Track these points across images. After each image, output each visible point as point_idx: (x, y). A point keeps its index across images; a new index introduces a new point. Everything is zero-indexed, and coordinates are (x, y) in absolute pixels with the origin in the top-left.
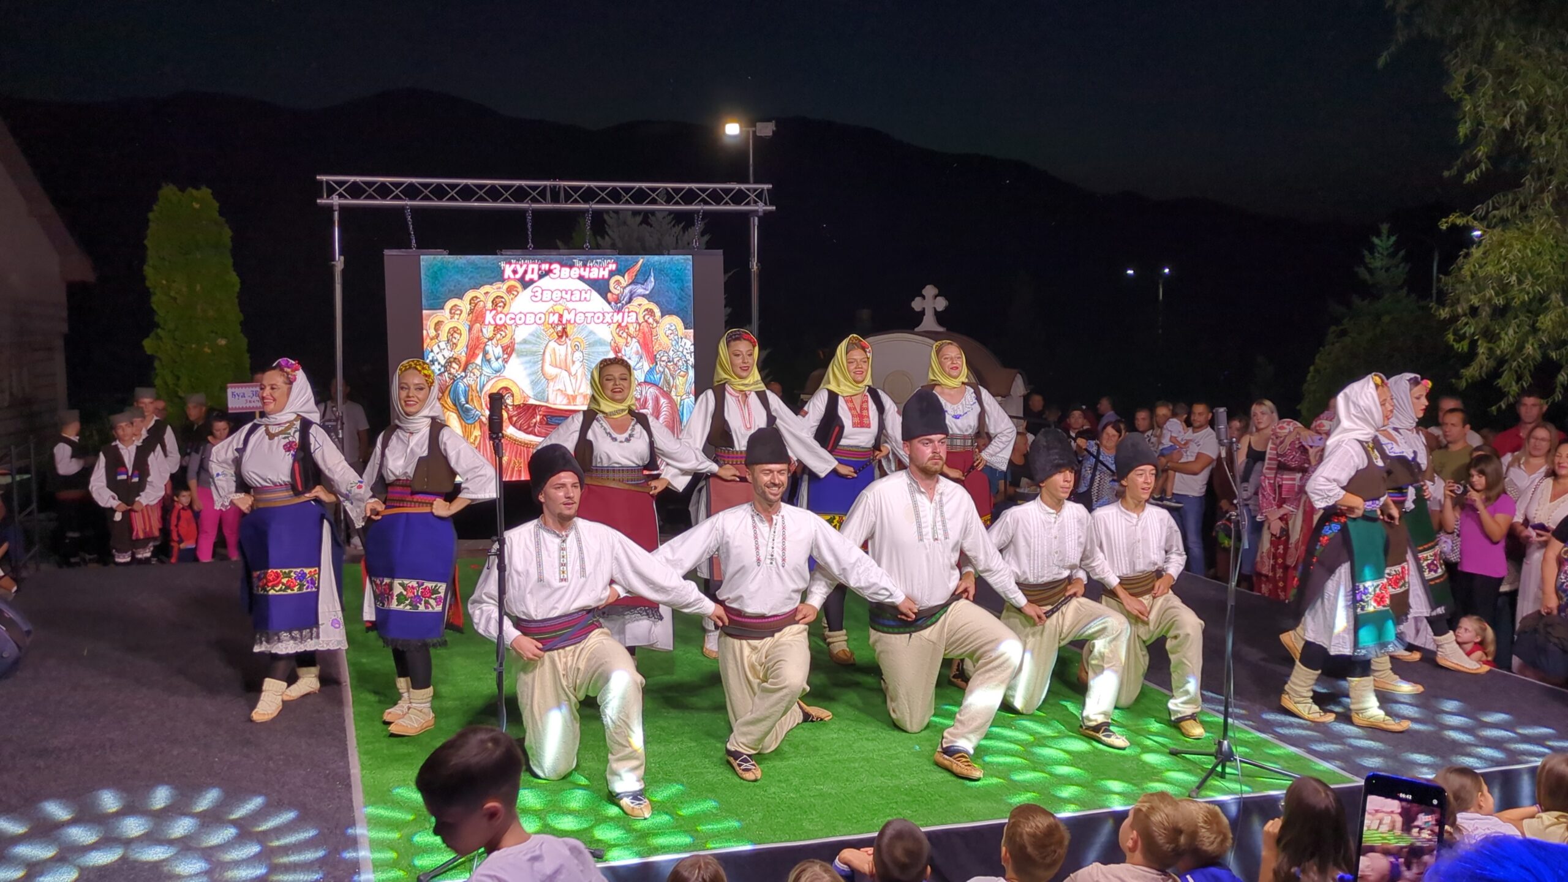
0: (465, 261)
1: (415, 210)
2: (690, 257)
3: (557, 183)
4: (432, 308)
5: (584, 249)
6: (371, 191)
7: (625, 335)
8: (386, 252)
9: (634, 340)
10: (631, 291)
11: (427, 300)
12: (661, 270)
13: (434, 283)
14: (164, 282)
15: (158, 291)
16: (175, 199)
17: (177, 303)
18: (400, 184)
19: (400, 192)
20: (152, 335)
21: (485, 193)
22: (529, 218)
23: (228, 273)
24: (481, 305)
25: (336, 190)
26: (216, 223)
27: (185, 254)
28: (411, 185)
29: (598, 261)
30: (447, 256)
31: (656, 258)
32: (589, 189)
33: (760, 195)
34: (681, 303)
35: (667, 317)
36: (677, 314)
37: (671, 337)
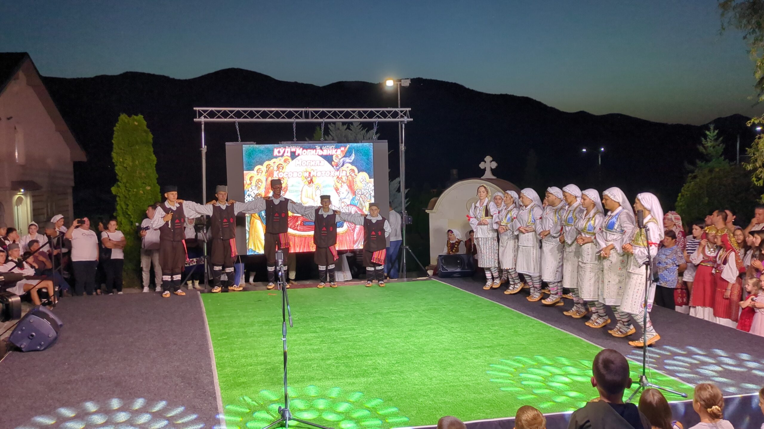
0: (264, 147)
1: (240, 123)
2: (372, 144)
3: (308, 109)
4: (248, 169)
6: (219, 114)
7: (340, 182)
8: (227, 143)
9: (345, 184)
10: (343, 161)
11: (246, 166)
12: (358, 150)
13: (249, 158)
14: (121, 160)
15: (118, 164)
16: (126, 121)
17: (127, 170)
18: (233, 111)
19: (233, 115)
20: (115, 185)
21: (273, 114)
22: (294, 126)
23: (151, 155)
24: (272, 168)
25: (203, 114)
26: (145, 132)
27: (131, 147)
28: (238, 111)
29: (328, 146)
30: (255, 145)
31: (355, 144)
32: (323, 112)
33: (405, 114)
34: (368, 166)
35: (361, 173)
36: (366, 172)
37: (363, 182)
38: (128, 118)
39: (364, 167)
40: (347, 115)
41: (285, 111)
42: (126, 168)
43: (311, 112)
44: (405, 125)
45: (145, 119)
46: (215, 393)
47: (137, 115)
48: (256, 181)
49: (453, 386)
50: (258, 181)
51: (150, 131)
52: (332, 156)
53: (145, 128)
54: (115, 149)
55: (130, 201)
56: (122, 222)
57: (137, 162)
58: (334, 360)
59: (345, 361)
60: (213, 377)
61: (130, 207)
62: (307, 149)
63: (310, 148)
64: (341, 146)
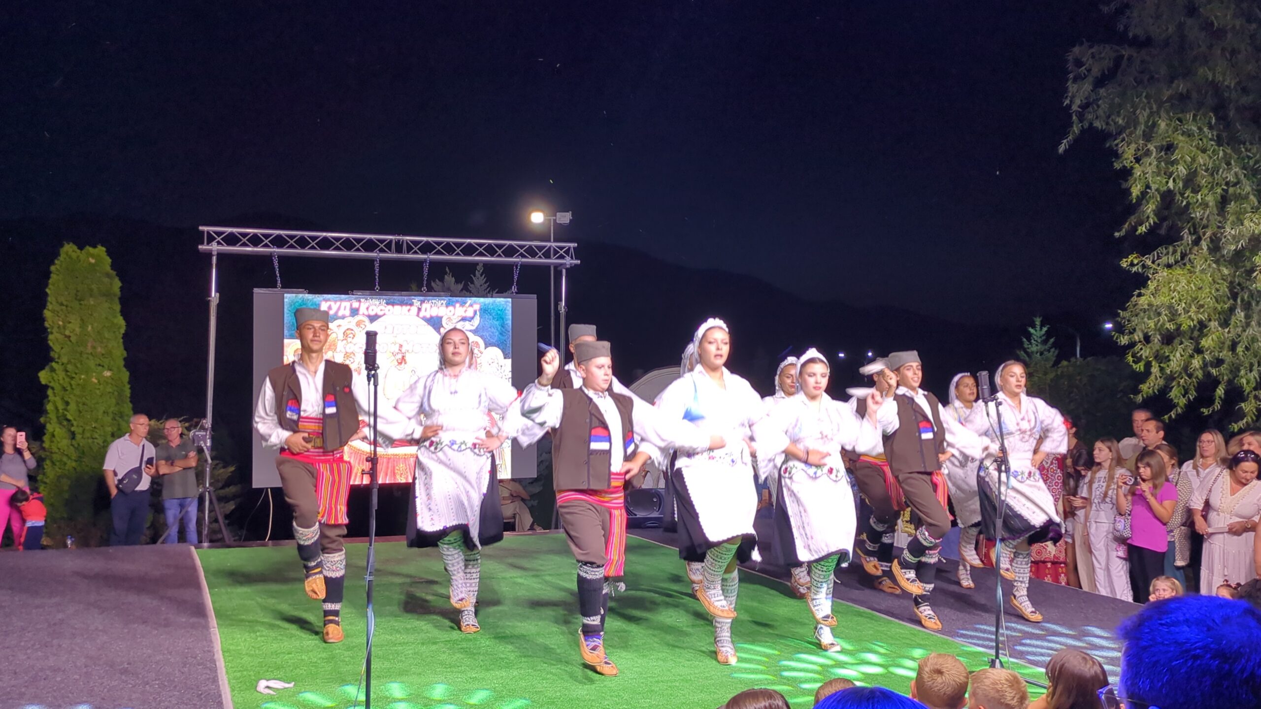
0: (322, 299)
2: (510, 300)
3: (401, 238)
5: (421, 291)
6: (245, 240)
8: (256, 290)
11: (288, 331)
12: (486, 310)
15: (55, 331)
17: (70, 341)
18: (270, 235)
20: (47, 368)
21: (341, 244)
23: (115, 317)
25: (215, 239)
28: (279, 236)
29: (433, 301)
30: (307, 295)
31: (482, 300)
32: (428, 243)
33: (567, 252)
34: (502, 337)
35: (490, 349)
36: (498, 346)
37: (492, 365)
38: (79, 251)
39: (496, 338)
40: (469, 250)
41: (362, 240)
42: (69, 337)
43: (407, 243)
44: (567, 269)
45: (109, 253)
46: (220, 696)
47: (95, 247)
49: (662, 681)
51: (117, 275)
52: (441, 318)
53: (108, 268)
54: (51, 303)
55: (72, 396)
56: (55, 433)
57: (90, 328)
58: (446, 644)
60: (216, 671)
61: (72, 407)
62: (398, 304)
63: (402, 304)
64: (457, 302)
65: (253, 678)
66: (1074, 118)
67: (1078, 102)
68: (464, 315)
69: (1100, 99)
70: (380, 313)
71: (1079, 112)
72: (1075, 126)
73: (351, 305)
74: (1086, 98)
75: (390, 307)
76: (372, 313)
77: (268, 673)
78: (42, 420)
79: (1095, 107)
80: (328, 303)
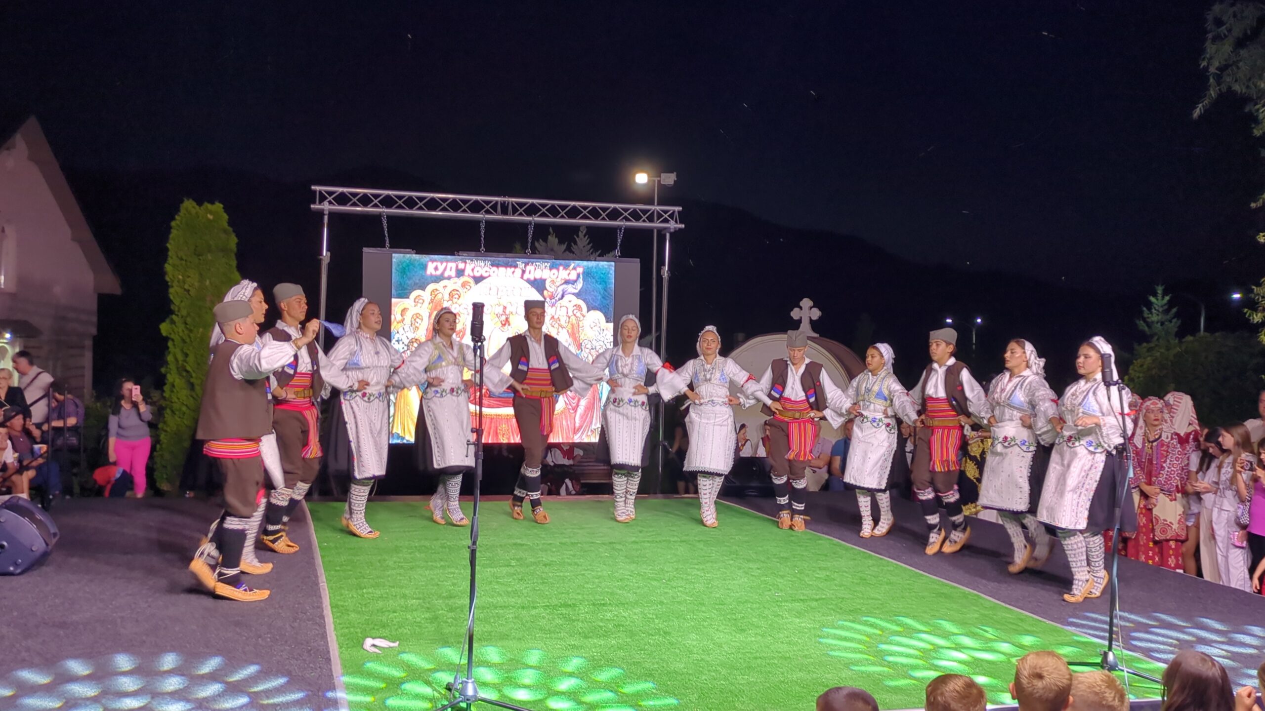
1: (390, 218)
2: (613, 263)
3: (506, 199)
4: (400, 296)
5: (525, 253)
6: (355, 200)
7: (556, 325)
8: (365, 250)
9: (565, 331)
10: (563, 290)
11: (396, 291)
12: (588, 274)
13: (402, 277)
14: (180, 277)
15: (175, 284)
16: (193, 211)
17: (189, 295)
18: (379, 195)
19: (379, 202)
20: (168, 321)
21: (447, 205)
22: (483, 226)
23: (233, 272)
24: (440, 296)
25: (327, 198)
26: (225, 231)
27: (199, 255)
28: (388, 197)
29: (538, 264)
30: (414, 255)
31: (585, 263)
32: (533, 205)
33: (672, 216)
34: (605, 301)
35: (592, 312)
36: (601, 310)
37: (594, 328)
38: (197, 207)
39: (598, 302)
40: (573, 213)
41: (468, 201)
42: (188, 291)
43: (513, 205)
44: (671, 234)
45: (226, 209)
46: (329, 652)
47: (212, 203)
48: (412, 317)
49: (760, 658)
50: (415, 317)
51: (234, 231)
52: (545, 280)
53: (225, 225)
54: (172, 258)
55: (191, 348)
56: (176, 384)
57: (208, 283)
58: (545, 609)
59: (564, 612)
60: (325, 627)
61: (191, 359)
62: (502, 266)
63: (506, 266)
64: (561, 265)
65: (360, 635)
66: (1211, 80)
67: (1217, 64)
68: (567, 278)
69: (1241, 61)
70: (485, 275)
71: (1216, 73)
72: (1211, 89)
73: (457, 266)
74: (1226, 60)
75: (495, 269)
76: (477, 274)
77: (374, 631)
78: (163, 370)
79: (1234, 68)
80: (435, 264)
